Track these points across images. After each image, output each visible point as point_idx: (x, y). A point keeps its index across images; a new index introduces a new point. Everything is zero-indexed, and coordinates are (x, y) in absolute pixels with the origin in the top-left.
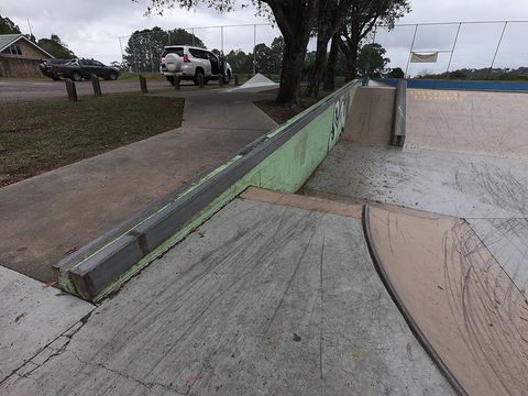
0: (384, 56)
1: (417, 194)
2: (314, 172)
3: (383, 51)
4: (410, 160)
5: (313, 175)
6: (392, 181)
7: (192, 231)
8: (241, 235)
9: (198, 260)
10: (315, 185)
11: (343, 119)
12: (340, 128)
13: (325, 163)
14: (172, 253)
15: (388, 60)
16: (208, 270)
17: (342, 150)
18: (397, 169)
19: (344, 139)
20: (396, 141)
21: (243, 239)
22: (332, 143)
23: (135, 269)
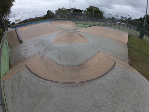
0: (9, 21)
1: (31, 52)
2: (9, 60)
3: (9, 20)
4: (26, 45)
5: (10, 61)
6: (25, 52)
7: (5, 96)
8: (12, 88)
9: (12, 98)
10: (12, 63)
11: (7, 42)
12: (8, 44)
13: (10, 56)
14: (7, 102)
15: (10, 21)
16: (15, 98)
17: (11, 50)
18: (24, 48)
19: (10, 47)
20: (21, 42)
21: (13, 88)
22: (8, 50)
23: (7, 109)
